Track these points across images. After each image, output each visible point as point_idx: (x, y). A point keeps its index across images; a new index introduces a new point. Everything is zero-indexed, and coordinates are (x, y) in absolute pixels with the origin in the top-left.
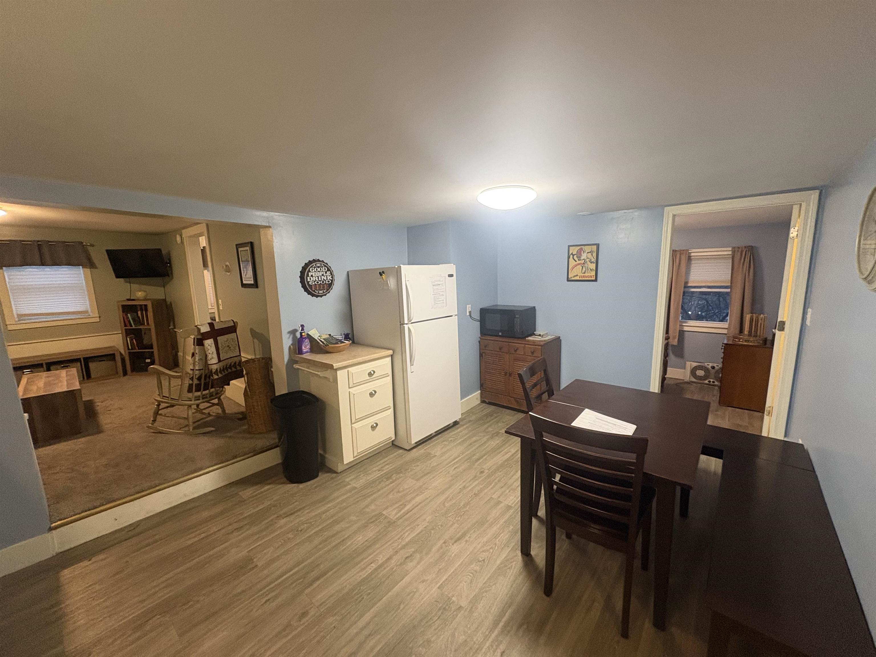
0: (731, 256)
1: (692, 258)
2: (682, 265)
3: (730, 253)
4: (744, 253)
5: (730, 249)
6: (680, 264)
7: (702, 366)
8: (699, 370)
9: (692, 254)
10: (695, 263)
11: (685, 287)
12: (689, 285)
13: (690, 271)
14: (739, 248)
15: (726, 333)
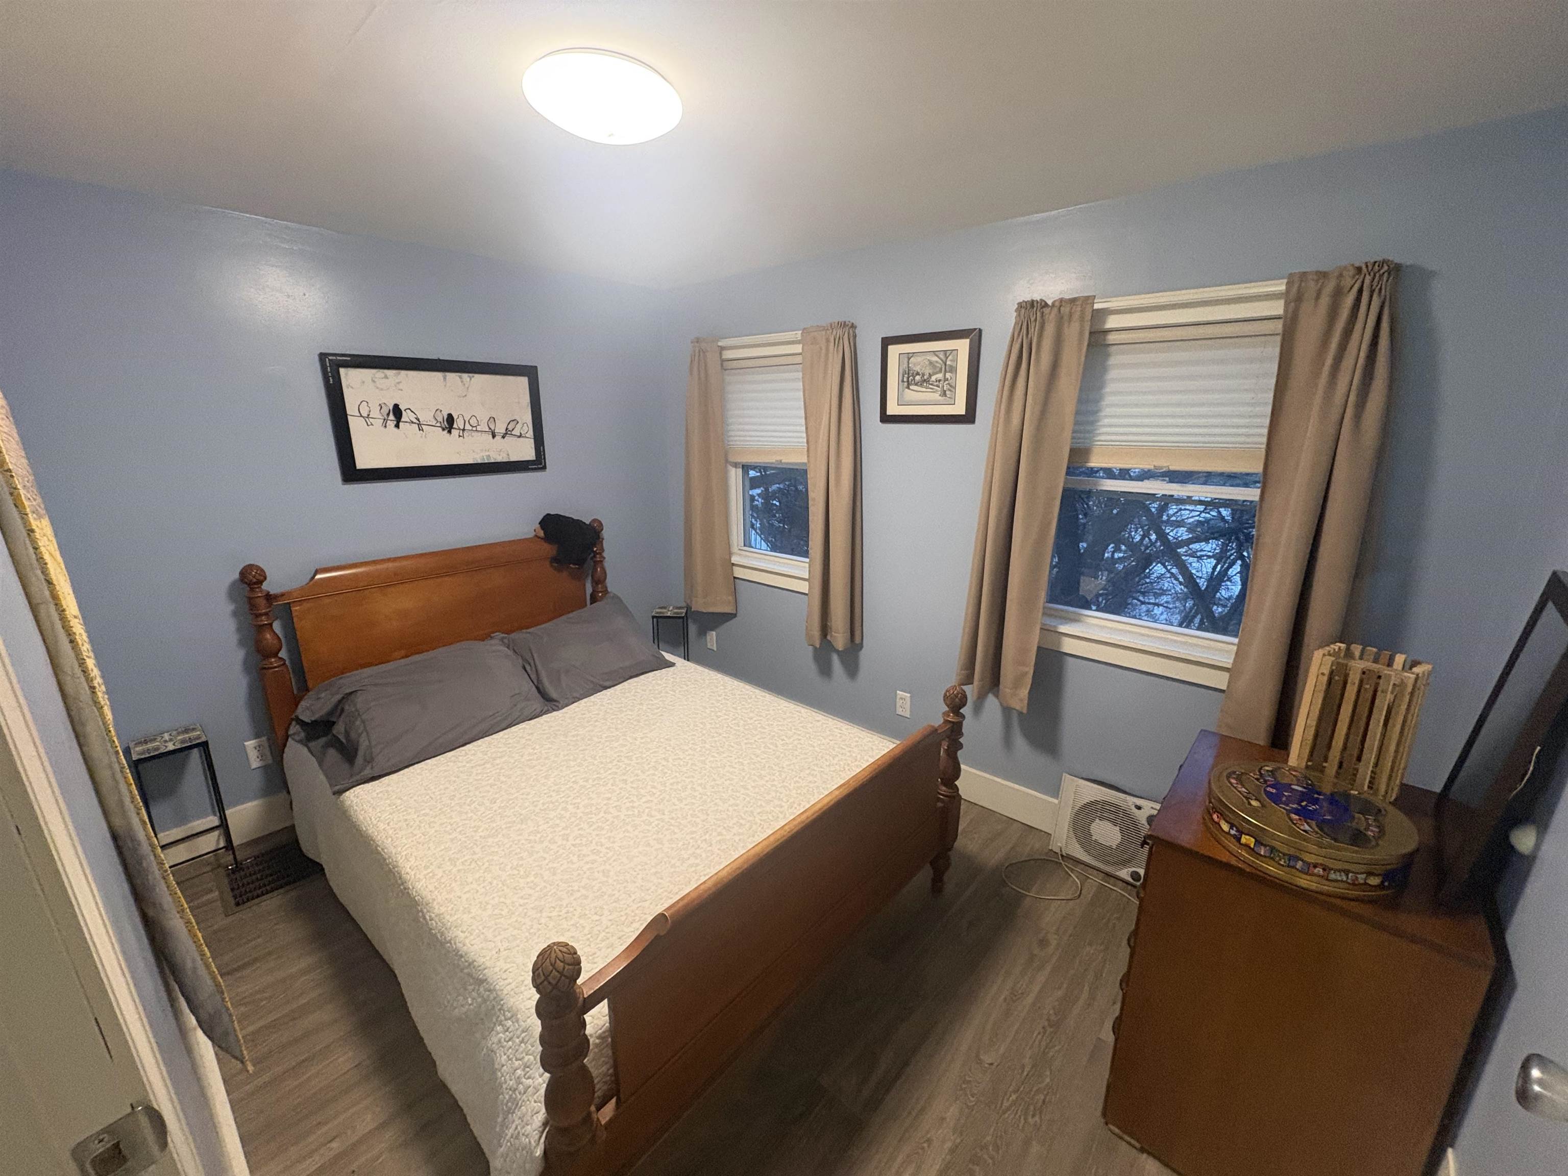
0: (1278, 326)
1: (1112, 338)
2: (1063, 371)
3: (1277, 308)
4: (1349, 300)
5: (1280, 286)
6: (1055, 365)
7: (1117, 806)
8: (1101, 819)
9: (1112, 322)
10: (1123, 366)
11: (1070, 471)
12: (1095, 462)
13: (1098, 401)
14: (1323, 275)
15: (1224, 688)
